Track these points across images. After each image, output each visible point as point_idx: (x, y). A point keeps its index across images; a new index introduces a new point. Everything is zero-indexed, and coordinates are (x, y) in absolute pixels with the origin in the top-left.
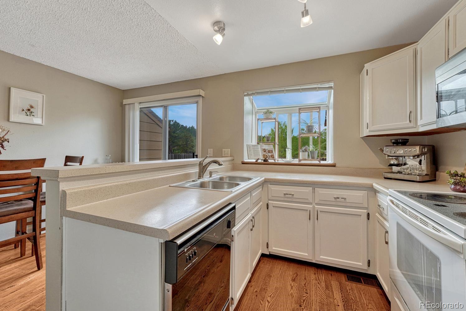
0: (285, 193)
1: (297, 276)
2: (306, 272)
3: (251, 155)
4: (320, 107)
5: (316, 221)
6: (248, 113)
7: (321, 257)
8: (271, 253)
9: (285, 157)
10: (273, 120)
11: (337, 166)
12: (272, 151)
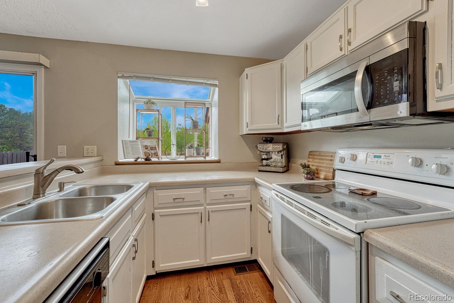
0: (175, 198)
1: (190, 289)
2: (199, 280)
3: (129, 153)
4: (205, 103)
5: (208, 222)
6: (124, 101)
7: (213, 258)
8: (157, 272)
9: (169, 154)
10: (156, 112)
11: (221, 162)
12: (155, 147)
